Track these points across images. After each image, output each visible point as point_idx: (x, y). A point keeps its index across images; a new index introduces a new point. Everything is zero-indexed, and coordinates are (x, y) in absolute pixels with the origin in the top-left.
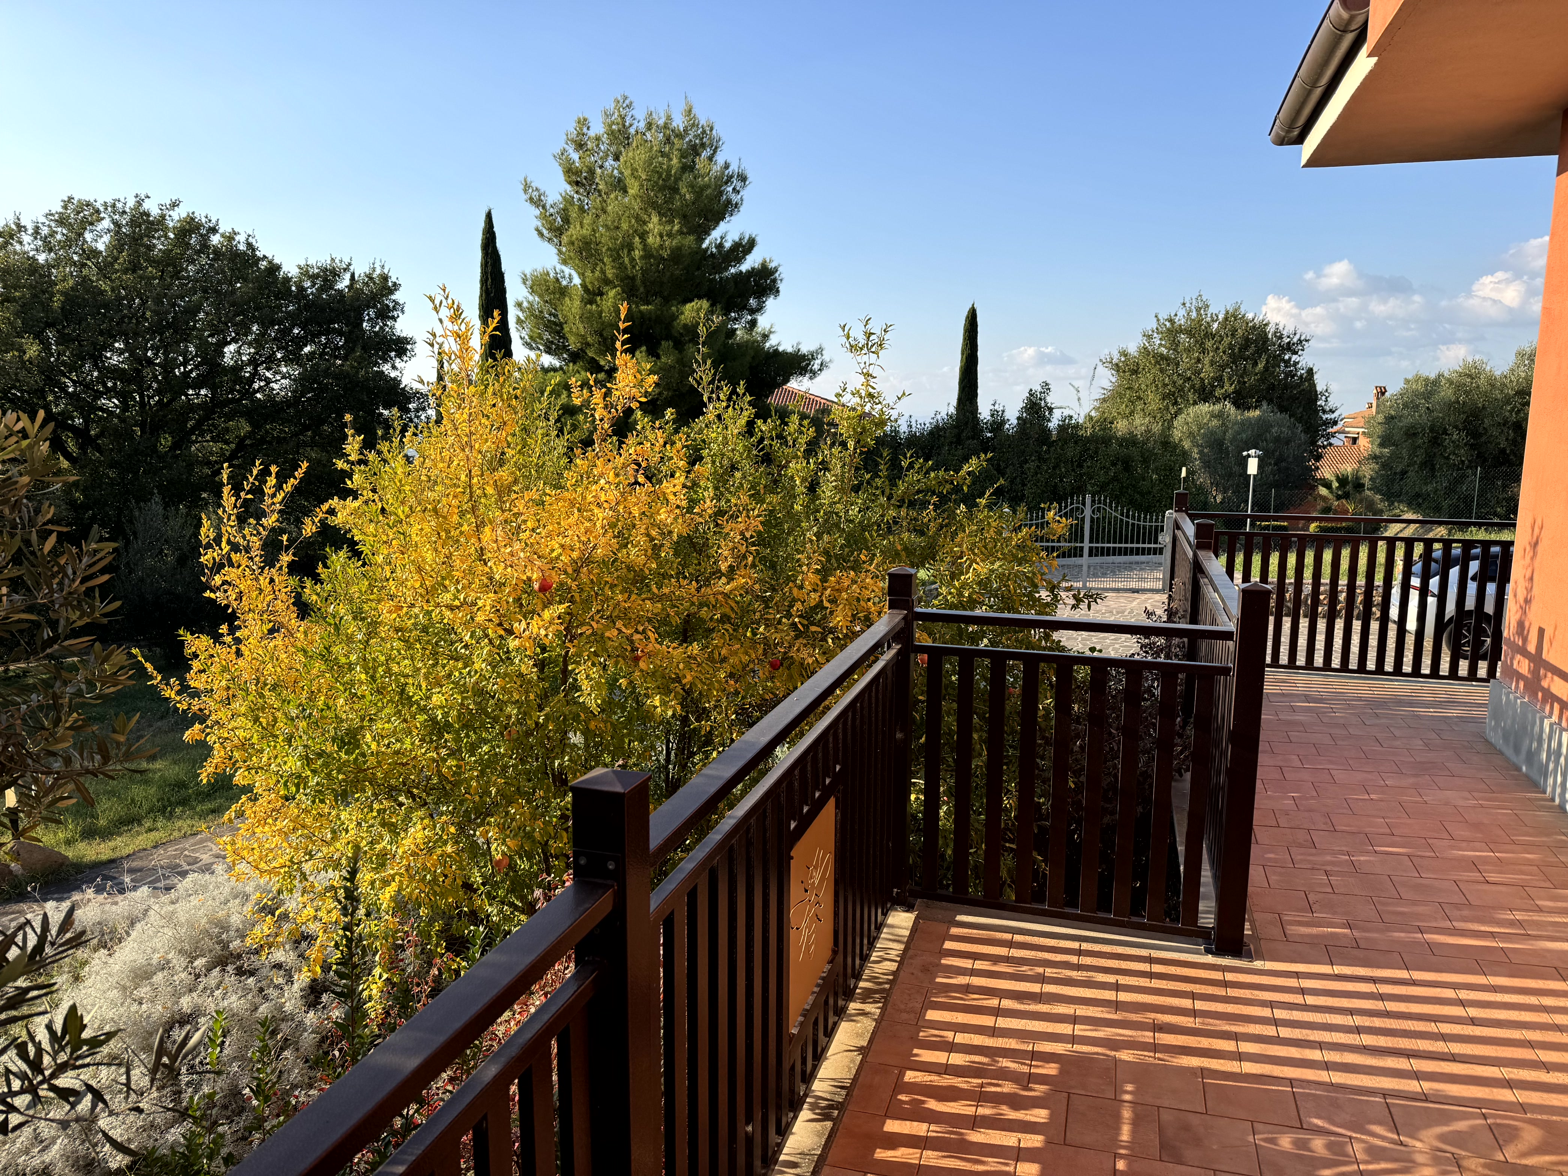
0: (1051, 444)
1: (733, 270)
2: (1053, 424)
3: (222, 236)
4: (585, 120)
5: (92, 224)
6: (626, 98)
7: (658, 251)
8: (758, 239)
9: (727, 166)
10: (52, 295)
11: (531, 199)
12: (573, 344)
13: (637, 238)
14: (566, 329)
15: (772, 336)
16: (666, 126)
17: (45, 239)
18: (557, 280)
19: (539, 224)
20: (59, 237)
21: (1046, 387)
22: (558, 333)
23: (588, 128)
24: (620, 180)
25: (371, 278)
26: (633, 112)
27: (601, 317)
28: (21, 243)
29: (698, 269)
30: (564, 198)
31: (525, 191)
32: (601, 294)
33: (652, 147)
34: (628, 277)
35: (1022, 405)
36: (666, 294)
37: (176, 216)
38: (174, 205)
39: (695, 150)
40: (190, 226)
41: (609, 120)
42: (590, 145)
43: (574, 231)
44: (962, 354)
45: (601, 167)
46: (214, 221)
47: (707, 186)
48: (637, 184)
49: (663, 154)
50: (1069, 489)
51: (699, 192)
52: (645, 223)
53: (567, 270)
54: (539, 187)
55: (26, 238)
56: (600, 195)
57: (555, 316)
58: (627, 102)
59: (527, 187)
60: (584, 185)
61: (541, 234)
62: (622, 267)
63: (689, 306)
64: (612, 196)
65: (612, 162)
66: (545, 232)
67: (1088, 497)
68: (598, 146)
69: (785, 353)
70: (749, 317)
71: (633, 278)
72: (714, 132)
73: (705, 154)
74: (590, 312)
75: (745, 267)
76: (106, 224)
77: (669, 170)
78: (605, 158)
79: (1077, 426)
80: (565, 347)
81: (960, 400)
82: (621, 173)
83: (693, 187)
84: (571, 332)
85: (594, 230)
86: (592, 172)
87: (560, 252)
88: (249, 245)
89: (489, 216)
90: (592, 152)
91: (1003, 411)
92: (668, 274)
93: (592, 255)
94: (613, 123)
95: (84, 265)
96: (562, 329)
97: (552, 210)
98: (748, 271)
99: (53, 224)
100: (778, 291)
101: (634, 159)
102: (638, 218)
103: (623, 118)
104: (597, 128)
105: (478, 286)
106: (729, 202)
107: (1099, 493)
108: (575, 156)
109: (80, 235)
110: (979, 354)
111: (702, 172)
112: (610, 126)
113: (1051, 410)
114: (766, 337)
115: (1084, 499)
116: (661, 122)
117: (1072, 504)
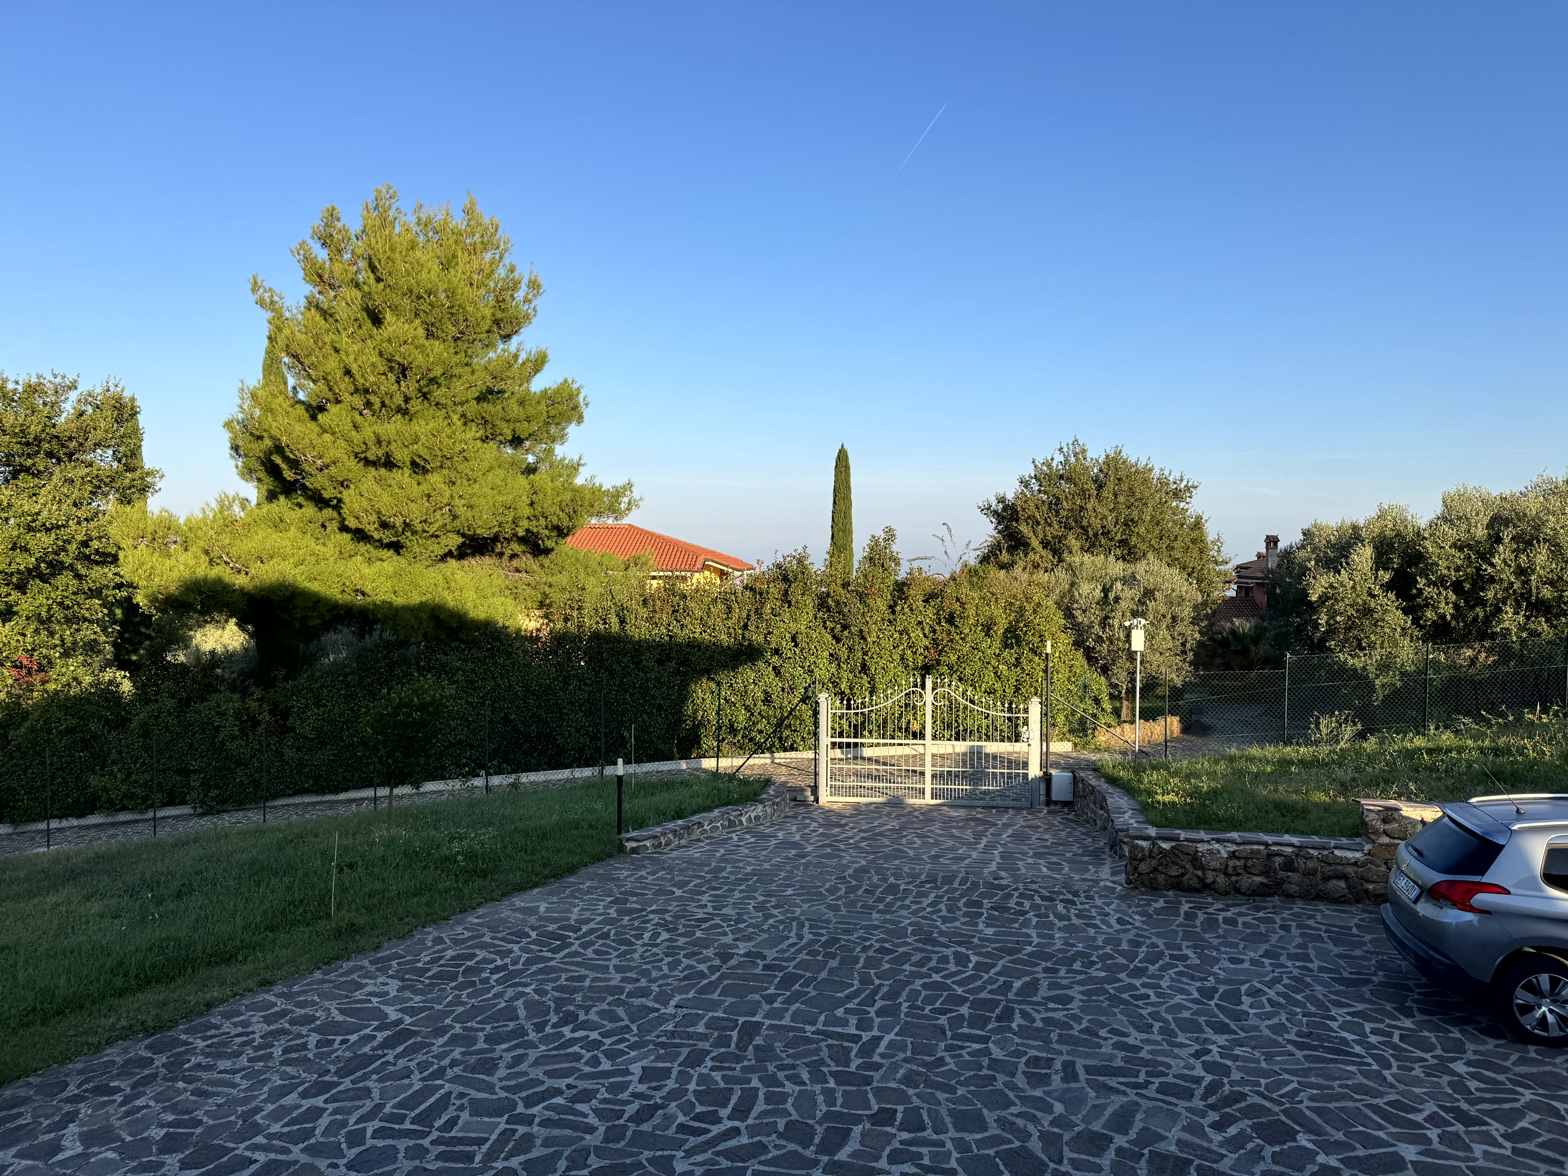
4: (334, 210)
6: (390, 188)
8: (550, 354)
9: (514, 270)
11: (262, 301)
15: (581, 469)
21: (890, 535)
23: (338, 220)
26: (398, 204)
30: (306, 300)
31: (254, 290)
54: (272, 287)
58: (391, 193)
59: (255, 287)
67: (928, 680)
72: (501, 232)
75: (537, 386)
98: (542, 393)
100: (581, 416)
106: (519, 312)
113: (898, 560)
114: (571, 470)
115: (923, 680)
117: (908, 687)
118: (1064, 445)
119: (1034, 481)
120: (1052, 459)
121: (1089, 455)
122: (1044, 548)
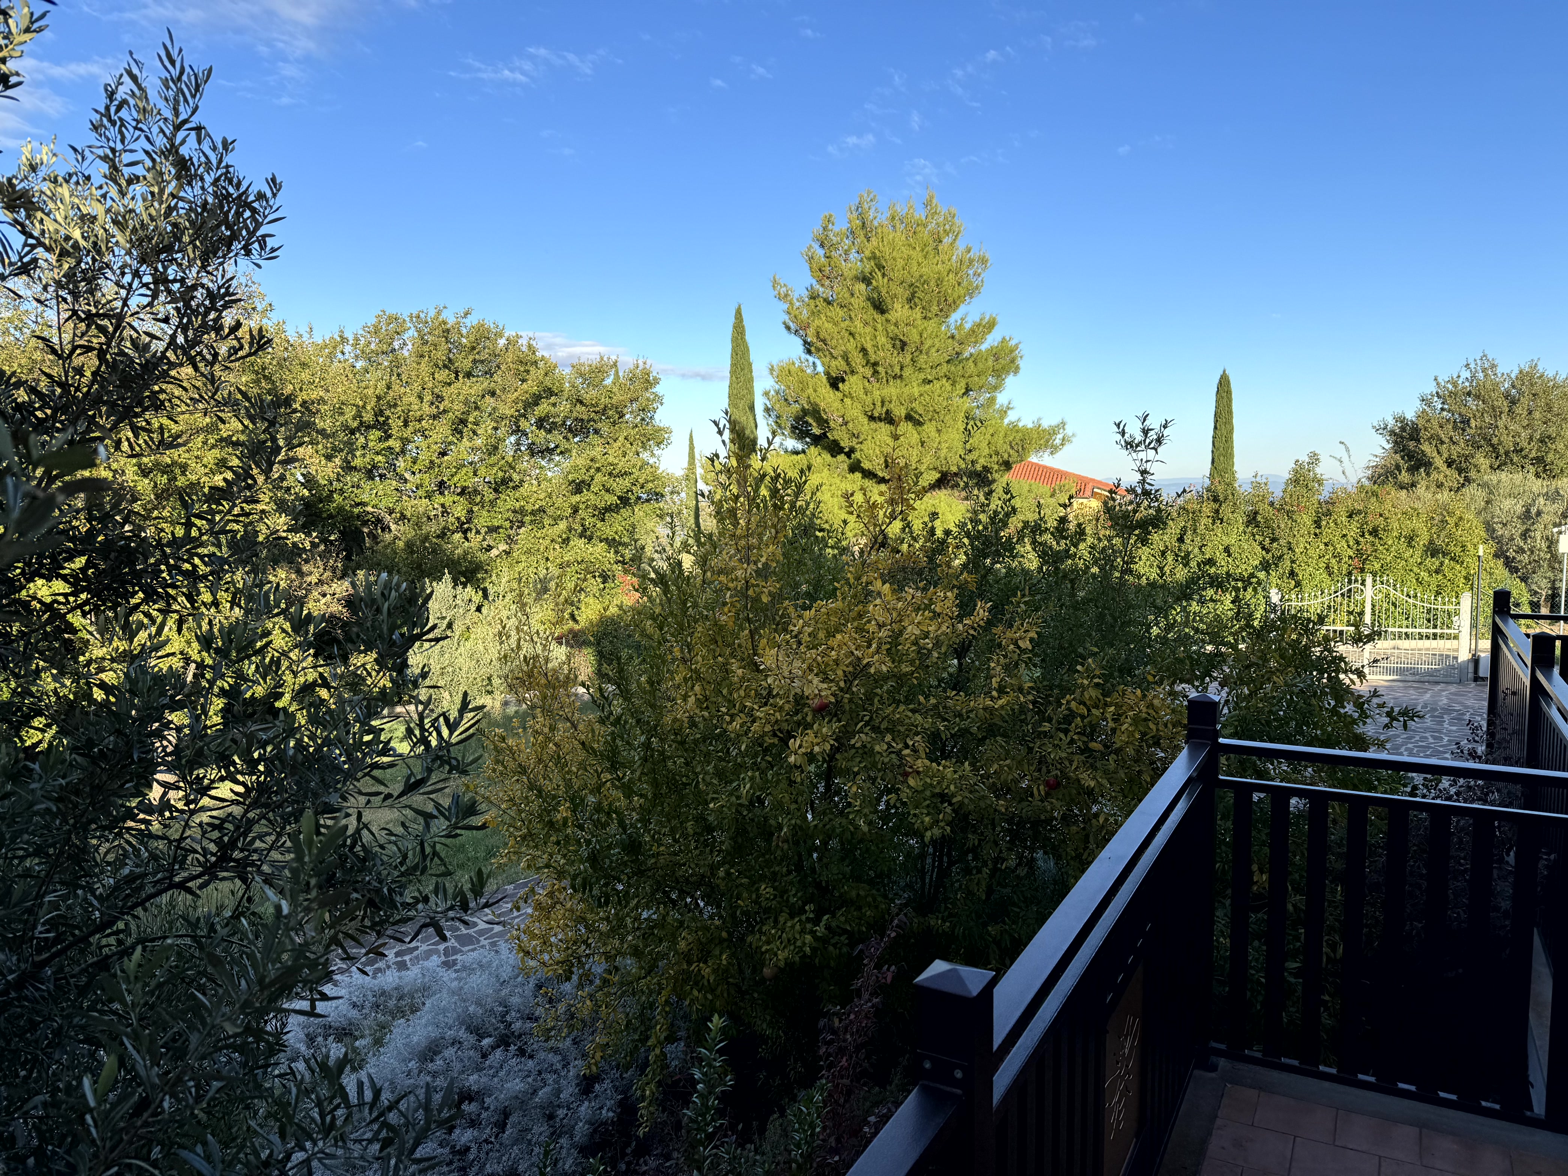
1: (972, 350)
2: (1324, 494)
3: (508, 339)
4: (830, 217)
5: (399, 334)
9: (968, 251)
11: (779, 295)
15: (1009, 412)
16: (908, 217)
17: (362, 349)
18: (801, 369)
19: (786, 318)
20: (373, 346)
21: (1315, 458)
23: (833, 225)
25: (634, 374)
28: (343, 353)
30: (810, 292)
31: (774, 288)
32: (843, 380)
35: (1287, 476)
37: (469, 323)
38: (467, 314)
40: (481, 332)
42: (834, 240)
45: (845, 260)
46: (500, 327)
47: (949, 271)
51: (939, 277)
53: (811, 360)
54: (787, 283)
55: (348, 348)
59: (775, 283)
60: (829, 278)
61: (788, 328)
62: (864, 354)
65: (856, 255)
66: (792, 325)
67: (1369, 577)
68: (842, 240)
69: (1025, 429)
70: (988, 395)
72: (956, 219)
73: (947, 240)
75: (984, 346)
76: (411, 333)
78: (848, 252)
80: (808, 432)
87: (805, 343)
88: (530, 346)
89: (739, 311)
90: (837, 247)
91: (1266, 484)
97: (798, 304)
98: (987, 350)
100: (1018, 369)
103: (867, 212)
104: (841, 224)
106: (970, 285)
108: (819, 253)
109: (390, 344)
111: (944, 257)
113: (1320, 481)
114: (1004, 412)
115: (1363, 578)
116: (903, 214)
118: (1471, 361)
119: (1436, 399)
120: (1459, 377)
121: (1499, 371)
122: (1449, 466)
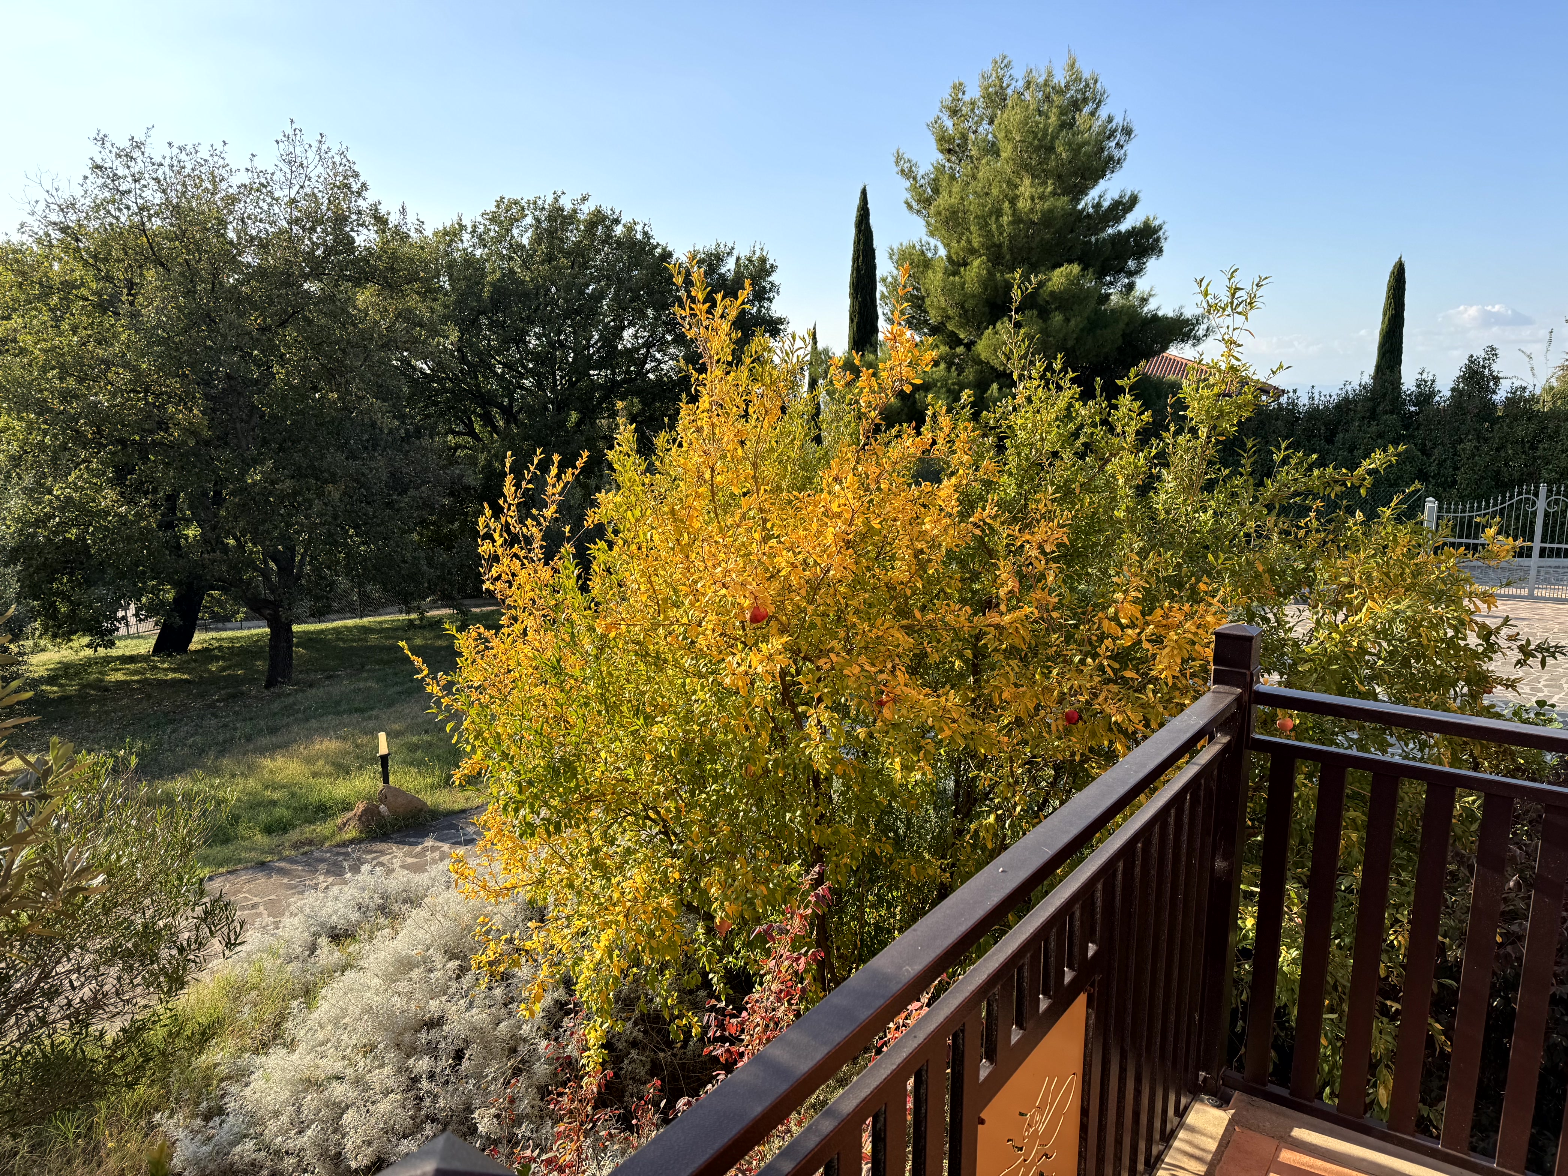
0: (1495, 421)
1: (1110, 231)
2: (1501, 395)
3: (624, 226)
4: (961, 84)
5: (517, 220)
6: (1005, 57)
7: (1028, 216)
8: (1140, 196)
9: (1110, 120)
10: (484, 286)
11: (902, 171)
12: (933, 318)
13: (1007, 203)
14: (928, 302)
15: (1151, 300)
16: (1046, 84)
17: (480, 237)
18: (923, 252)
19: (909, 196)
20: (492, 233)
21: (1492, 353)
22: (920, 307)
23: (964, 93)
24: (993, 144)
25: (750, 261)
26: (1011, 72)
27: (963, 288)
28: (462, 241)
29: (1072, 231)
30: (936, 168)
31: (897, 163)
32: (965, 264)
33: (1028, 106)
34: (994, 245)
35: (1458, 373)
36: (1034, 260)
37: (586, 210)
38: (584, 199)
39: (1076, 105)
40: (598, 219)
41: (986, 83)
42: (965, 110)
43: (943, 201)
44: (1385, 314)
45: (975, 132)
46: (617, 213)
47: (1085, 143)
48: (1010, 146)
49: (1040, 113)
50: (1516, 475)
51: (1075, 149)
52: (1016, 187)
53: (933, 242)
54: (911, 158)
55: (466, 236)
56: (972, 162)
57: (918, 290)
58: (1006, 61)
59: (899, 158)
60: (956, 152)
61: (910, 207)
62: (989, 234)
63: (1058, 271)
64: (984, 161)
65: (987, 127)
66: (914, 204)
67: (1543, 488)
68: (972, 110)
69: (1165, 318)
70: (1127, 281)
71: (1000, 246)
72: (1098, 85)
73: (1086, 110)
74: (953, 283)
75: (1125, 226)
76: (529, 220)
77: (1045, 130)
78: (978, 124)
79: (1533, 399)
80: (926, 321)
81: (1378, 368)
82: (995, 137)
83: (1070, 145)
84: (932, 305)
85: (962, 199)
86: (964, 137)
87: (928, 224)
88: (645, 234)
89: (864, 193)
90: (966, 118)
91: (1433, 381)
92: (1038, 239)
93: (959, 224)
94: (990, 86)
95: (511, 258)
96: (924, 302)
97: (922, 181)
98: (1128, 231)
99: (487, 223)
100: (1161, 251)
101: (1008, 120)
102: (1009, 183)
103: (1000, 79)
104: (973, 92)
105: (850, 263)
106: (1111, 158)
107: (1558, 481)
108: (949, 123)
109: (508, 231)
110: (1405, 314)
111: (1082, 127)
112: (987, 89)
113: (1497, 380)
114: (1144, 300)
115: (1537, 487)
116: (1041, 80)
117: (1520, 493)
